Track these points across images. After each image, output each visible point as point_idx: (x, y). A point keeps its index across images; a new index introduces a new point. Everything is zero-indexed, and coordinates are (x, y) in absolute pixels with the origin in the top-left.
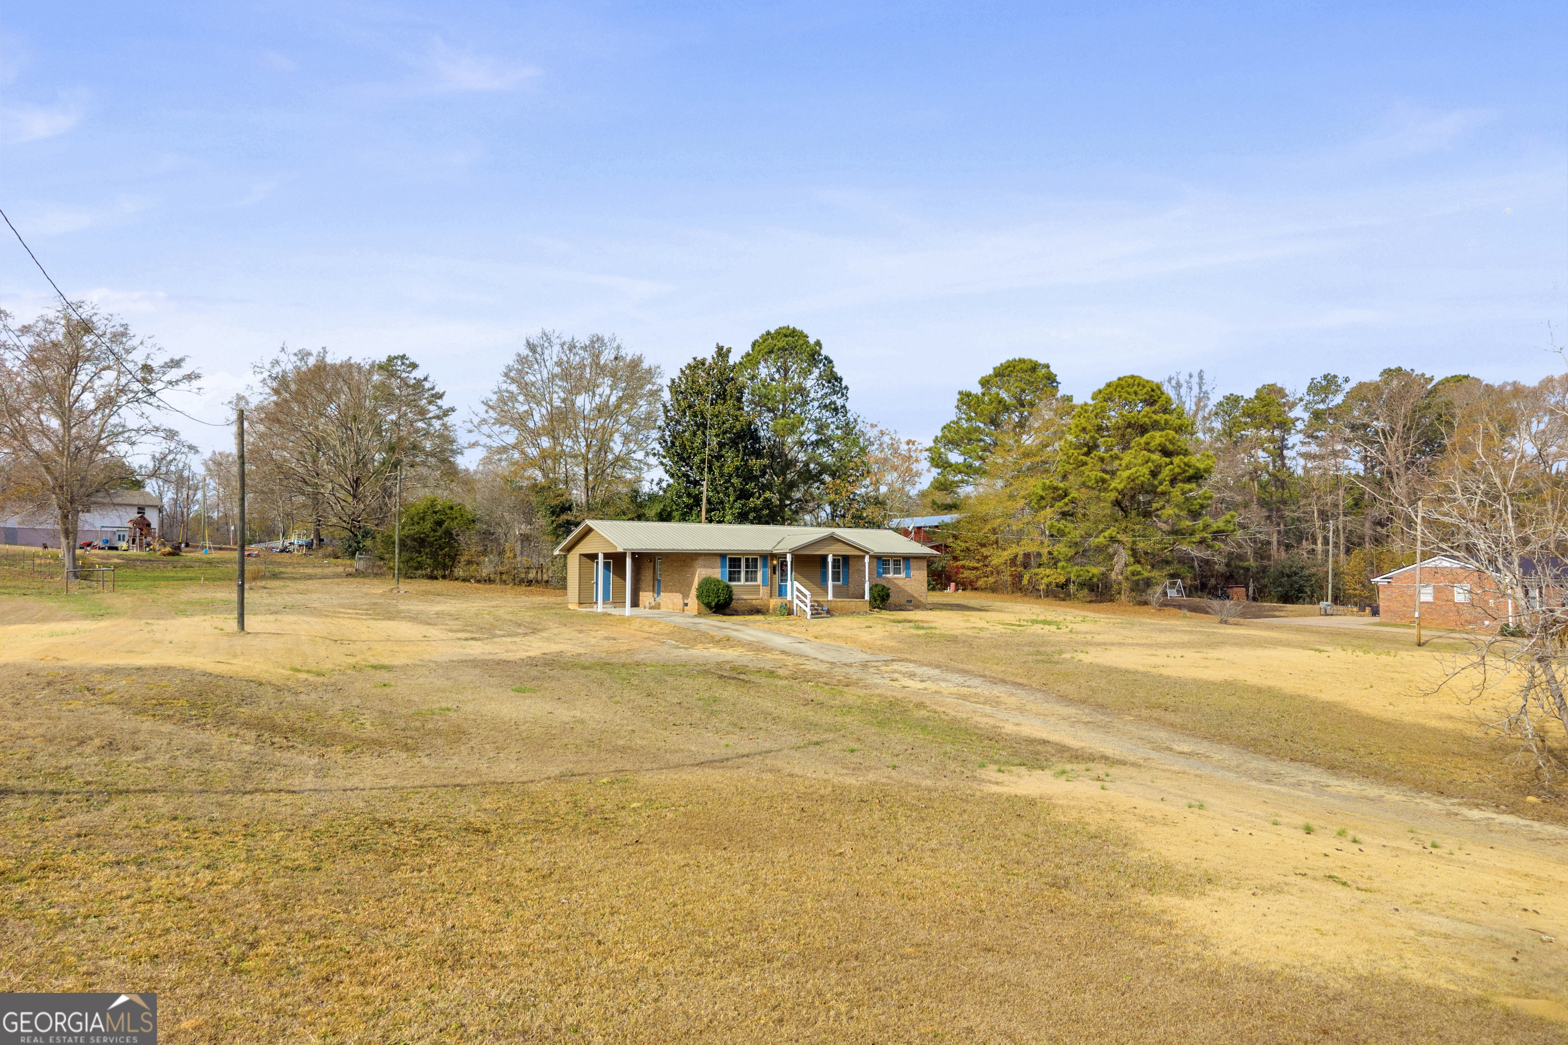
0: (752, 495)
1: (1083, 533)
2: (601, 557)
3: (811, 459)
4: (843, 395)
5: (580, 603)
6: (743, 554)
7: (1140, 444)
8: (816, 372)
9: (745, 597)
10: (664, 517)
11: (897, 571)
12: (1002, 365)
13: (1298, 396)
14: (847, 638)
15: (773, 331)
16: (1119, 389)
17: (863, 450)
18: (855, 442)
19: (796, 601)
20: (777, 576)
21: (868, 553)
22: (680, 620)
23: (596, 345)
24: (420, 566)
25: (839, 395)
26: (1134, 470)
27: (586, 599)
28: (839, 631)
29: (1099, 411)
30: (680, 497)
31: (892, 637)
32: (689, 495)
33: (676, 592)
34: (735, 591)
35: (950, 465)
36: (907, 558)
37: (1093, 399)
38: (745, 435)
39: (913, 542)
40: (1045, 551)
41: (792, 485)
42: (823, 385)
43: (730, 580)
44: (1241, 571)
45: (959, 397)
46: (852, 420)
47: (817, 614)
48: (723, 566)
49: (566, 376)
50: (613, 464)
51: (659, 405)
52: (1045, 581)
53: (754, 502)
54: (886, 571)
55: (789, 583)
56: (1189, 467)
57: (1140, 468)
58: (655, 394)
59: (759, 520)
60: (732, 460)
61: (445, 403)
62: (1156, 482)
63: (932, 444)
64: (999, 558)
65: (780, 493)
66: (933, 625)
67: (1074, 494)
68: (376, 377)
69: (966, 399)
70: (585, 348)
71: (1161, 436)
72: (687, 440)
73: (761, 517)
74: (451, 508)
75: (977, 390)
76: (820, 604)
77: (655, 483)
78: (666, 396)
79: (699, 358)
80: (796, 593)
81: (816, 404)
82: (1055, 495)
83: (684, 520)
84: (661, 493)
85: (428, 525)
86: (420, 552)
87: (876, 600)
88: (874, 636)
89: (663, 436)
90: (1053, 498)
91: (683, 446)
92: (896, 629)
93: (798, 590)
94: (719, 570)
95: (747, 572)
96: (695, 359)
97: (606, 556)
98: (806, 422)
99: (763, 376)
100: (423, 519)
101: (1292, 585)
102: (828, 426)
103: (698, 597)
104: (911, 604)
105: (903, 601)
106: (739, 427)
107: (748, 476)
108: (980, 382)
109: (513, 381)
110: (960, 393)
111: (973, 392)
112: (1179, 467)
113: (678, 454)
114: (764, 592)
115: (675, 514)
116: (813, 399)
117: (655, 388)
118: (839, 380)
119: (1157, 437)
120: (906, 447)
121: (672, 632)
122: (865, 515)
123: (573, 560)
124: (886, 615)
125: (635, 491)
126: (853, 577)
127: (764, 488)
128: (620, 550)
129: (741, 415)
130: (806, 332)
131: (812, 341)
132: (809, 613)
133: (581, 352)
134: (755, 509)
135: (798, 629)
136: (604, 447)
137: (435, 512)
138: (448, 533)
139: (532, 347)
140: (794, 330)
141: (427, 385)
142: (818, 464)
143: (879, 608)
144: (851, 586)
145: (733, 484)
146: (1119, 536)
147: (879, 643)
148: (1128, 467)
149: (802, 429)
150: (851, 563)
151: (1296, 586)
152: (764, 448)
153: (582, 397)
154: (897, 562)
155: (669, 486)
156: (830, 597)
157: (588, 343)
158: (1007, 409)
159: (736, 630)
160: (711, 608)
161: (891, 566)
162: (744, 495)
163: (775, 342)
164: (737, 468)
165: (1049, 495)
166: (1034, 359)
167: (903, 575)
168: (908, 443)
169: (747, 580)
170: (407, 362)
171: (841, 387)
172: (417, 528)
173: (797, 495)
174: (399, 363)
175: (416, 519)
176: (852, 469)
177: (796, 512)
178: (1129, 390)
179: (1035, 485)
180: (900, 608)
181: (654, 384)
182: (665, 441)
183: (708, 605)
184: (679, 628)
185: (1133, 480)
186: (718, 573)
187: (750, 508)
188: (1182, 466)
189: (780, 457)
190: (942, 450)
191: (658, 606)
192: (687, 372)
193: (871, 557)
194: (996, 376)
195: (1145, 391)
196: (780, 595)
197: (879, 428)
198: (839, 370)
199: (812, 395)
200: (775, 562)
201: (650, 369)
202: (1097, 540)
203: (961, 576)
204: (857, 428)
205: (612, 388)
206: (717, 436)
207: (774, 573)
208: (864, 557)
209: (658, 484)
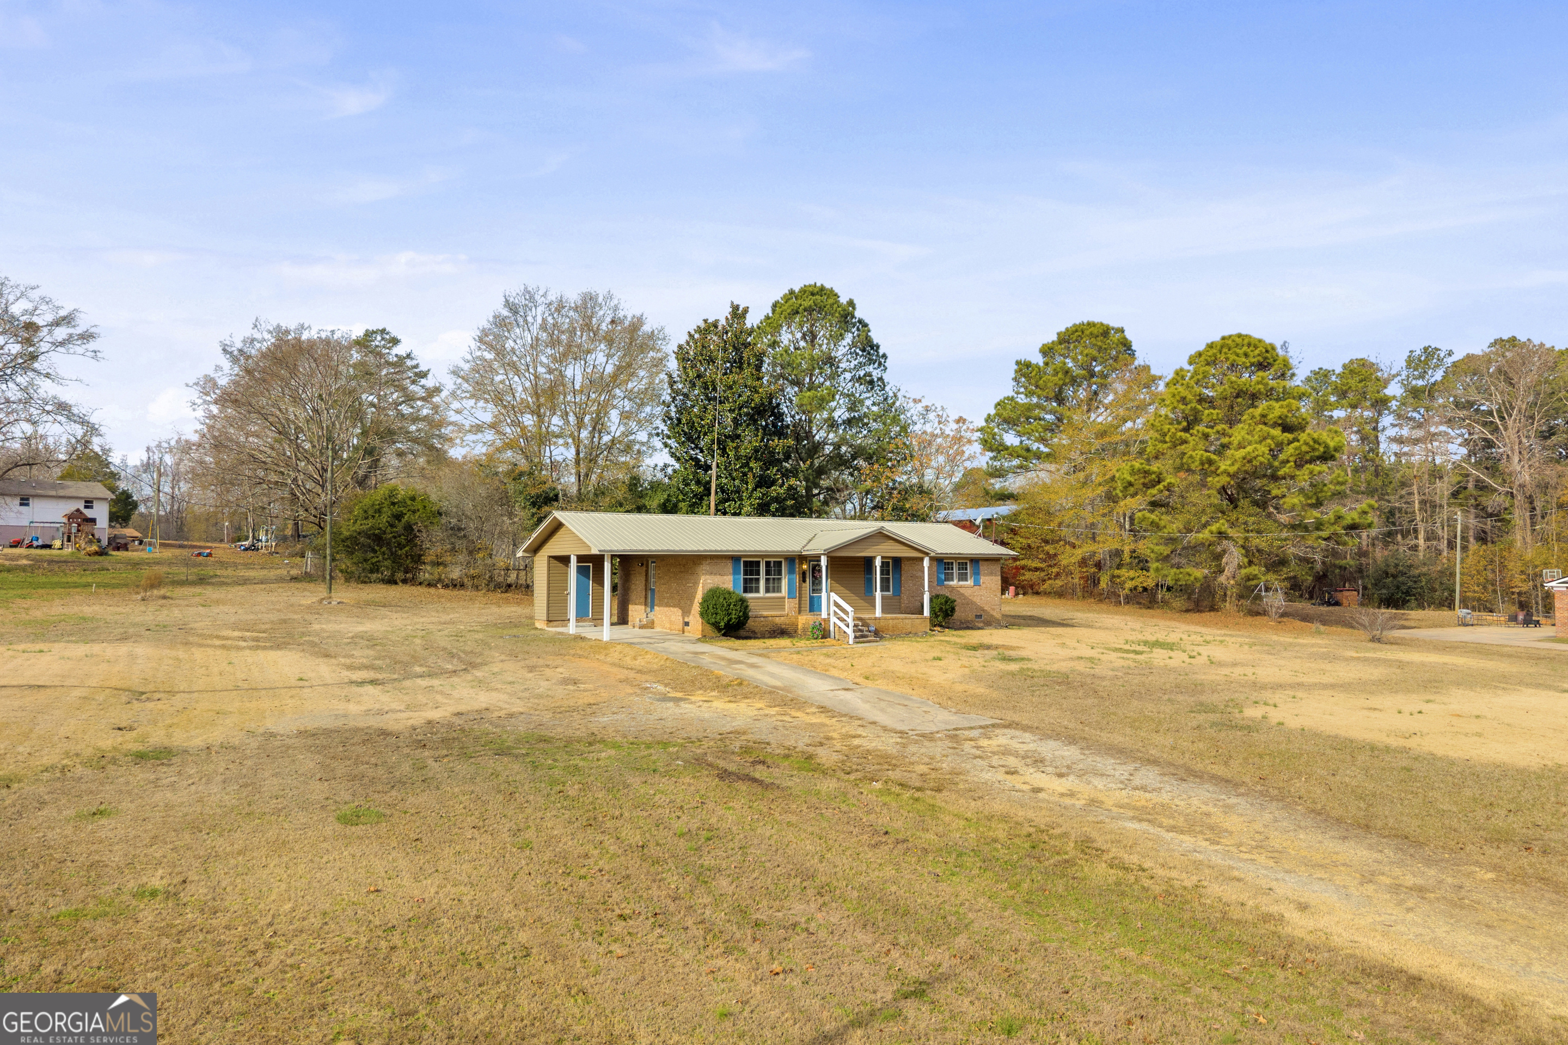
0: (773, 483)
1: (1181, 527)
2: (573, 560)
3: (843, 441)
4: (880, 364)
5: (549, 621)
6: (763, 556)
7: (1253, 417)
8: (848, 338)
9: (765, 613)
10: (668, 508)
11: (963, 577)
12: (1067, 329)
13: (1394, 372)
14: (911, 678)
15: (797, 290)
16: (1225, 350)
17: (904, 429)
18: (895, 420)
19: (833, 619)
20: (808, 585)
21: (927, 554)
22: (678, 648)
23: (588, 304)
24: (375, 569)
25: (876, 365)
26: (1249, 449)
27: (556, 615)
28: (897, 666)
29: (1200, 377)
30: (687, 485)
31: (976, 677)
32: (698, 482)
33: (674, 606)
34: (752, 605)
35: (1007, 448)
36: (976, 561)
37: (1190, 363)
38: (765, 411)
39: (981, 540)
40: (1127, 549)
41: (821, 471)
42: (857, 354)
43: (745, 591)
44: (1337, 571)
45: (1016, 367)
46: (891, 394)
47: (863, 636)
48: (736, 572)
49: (554, 342)
50: (610, 447)
51: (663, 376)
52: (1129, 585)
53: (776, 491)
54: (949, 577)
55: (824, 595)
56: (1319, 444)
57: (1258, 446)
58: (659, 363)
59: (783, 512)
60: (750, 441)
61: (429, 382)
62: (1276, 464)
63: (984, 424)
64: (1069, 558)
65: (807, 480)
66: (1023, 653)
67: (1170, 479)
68: (356, 356)
69: (1024, 369)
70: (576, 309)
71: (1281, 407)
72: (696, 416)
73: (785, 509)
74: (413, 499)
75: (1038, 360)
76: (865, 624)
77: (658, 468)
78: (673, 365)
79: (710, 321)
80: (833, 608)
81: (848, 376)
82: (1147, 480)
83: (693, 512)
84: (666, 480)
85: (385, 518)
86: (374, 551)
87: (937, 616)
88: (950, 676)
89: (668, 412)
90: (1144, 485)
91: (691, 425)
92: (977, 660)
93: (837, 605)
94: (731, 577)
95: (767, 580)
96: (705, 321)
97: (581, 559)
98: (837, 397)
99: (786, 342)
100: (379, 511)
101: (1398, 587)
102: (862, 402)
103: (702, 615)
104: (981, 620)
105: (971, 616)
106: (757, 400)
107: (770, 460)
108: (1041, 351)
109: (491, 347)
110: (1018, 363)
111: (1034, 361)
112: (1307, 444)
113: (685, 434)
114: (790, 606)
115: (681, 505)
116: (845, 370)
117: (659, 355)
118: (876, 347)
119: (1277, 410)
120: (955, 426)
121: (662, 669)
122: (907, 506)
123: (541, 564)
124: (951, 636)
125: (635, 478)
126: (907, 585)
127: (786, 474)
128: (595, 551)
129: (761, 386)
130: (836, 290)
131: (843, 300)
132: (852, 635)
133: (571, 313)
134: (777, 499)
135: (840, 663)
136: (598, 426)
137: (393, 504)
138: (409, 528)
139: (513, 308)
140: (822, 288)
141: (409, 363)
142: (851, 446)
143: (941, 626)
144: (904, 597)
145: (751, 469)
146: (1229, 530)
147: (959, 688)
148: (1241, 446)
149: (833, 404)
150: (905, 566)
151: (1404, 588)
152: (788, 426)
153: (571, 367)
154: (962, 566)
155: (675, 471)
156: (878, 613)
157: (580, 302)
158: (1074, 381)
159: (753, 666)
160: (719, 630)
161: (956, 571)
162: (764, 482)
163: (799, 302)
164: (756, 450)
165: (1139, 481)
166: (1105, 322)
167: (970, 582)
168: (958, 421)
169: (767, 590)
170: (388, 337)
171: (878, 355)
172: (370, 522)
173: (824, 483)
174: (379, 338)
175: (371, 512)
176: (892, 452)
177: (826, 503)
178: (1238, 351)
179: (1121, 468)
180: (967, 626)
181: (659, 351)
182: (671, 419)
183: (716, 625)
184: (673, 661)
185: (1250, 461)
186: (729, 581)
187: (772, 498)
188: (1311, 443)
189: (807, 438)
190: (996, 430)
191: (650, 625)
192: (697, 336)
193: (932, 559)
194: (1060, 343)
195: (1257, 352)
196: (812, 610)
197: (924, 403)
198: (876, 337)
199: (843, 365)
200: (805, 567)
201: (653, 332)
202: (1201, 536)
203: (1022, 578)
204: (898, 404)
205: (609, 356)
206: (731, 411)
207: (804, 581)
208: (922, 559)
209: (662, 470)
